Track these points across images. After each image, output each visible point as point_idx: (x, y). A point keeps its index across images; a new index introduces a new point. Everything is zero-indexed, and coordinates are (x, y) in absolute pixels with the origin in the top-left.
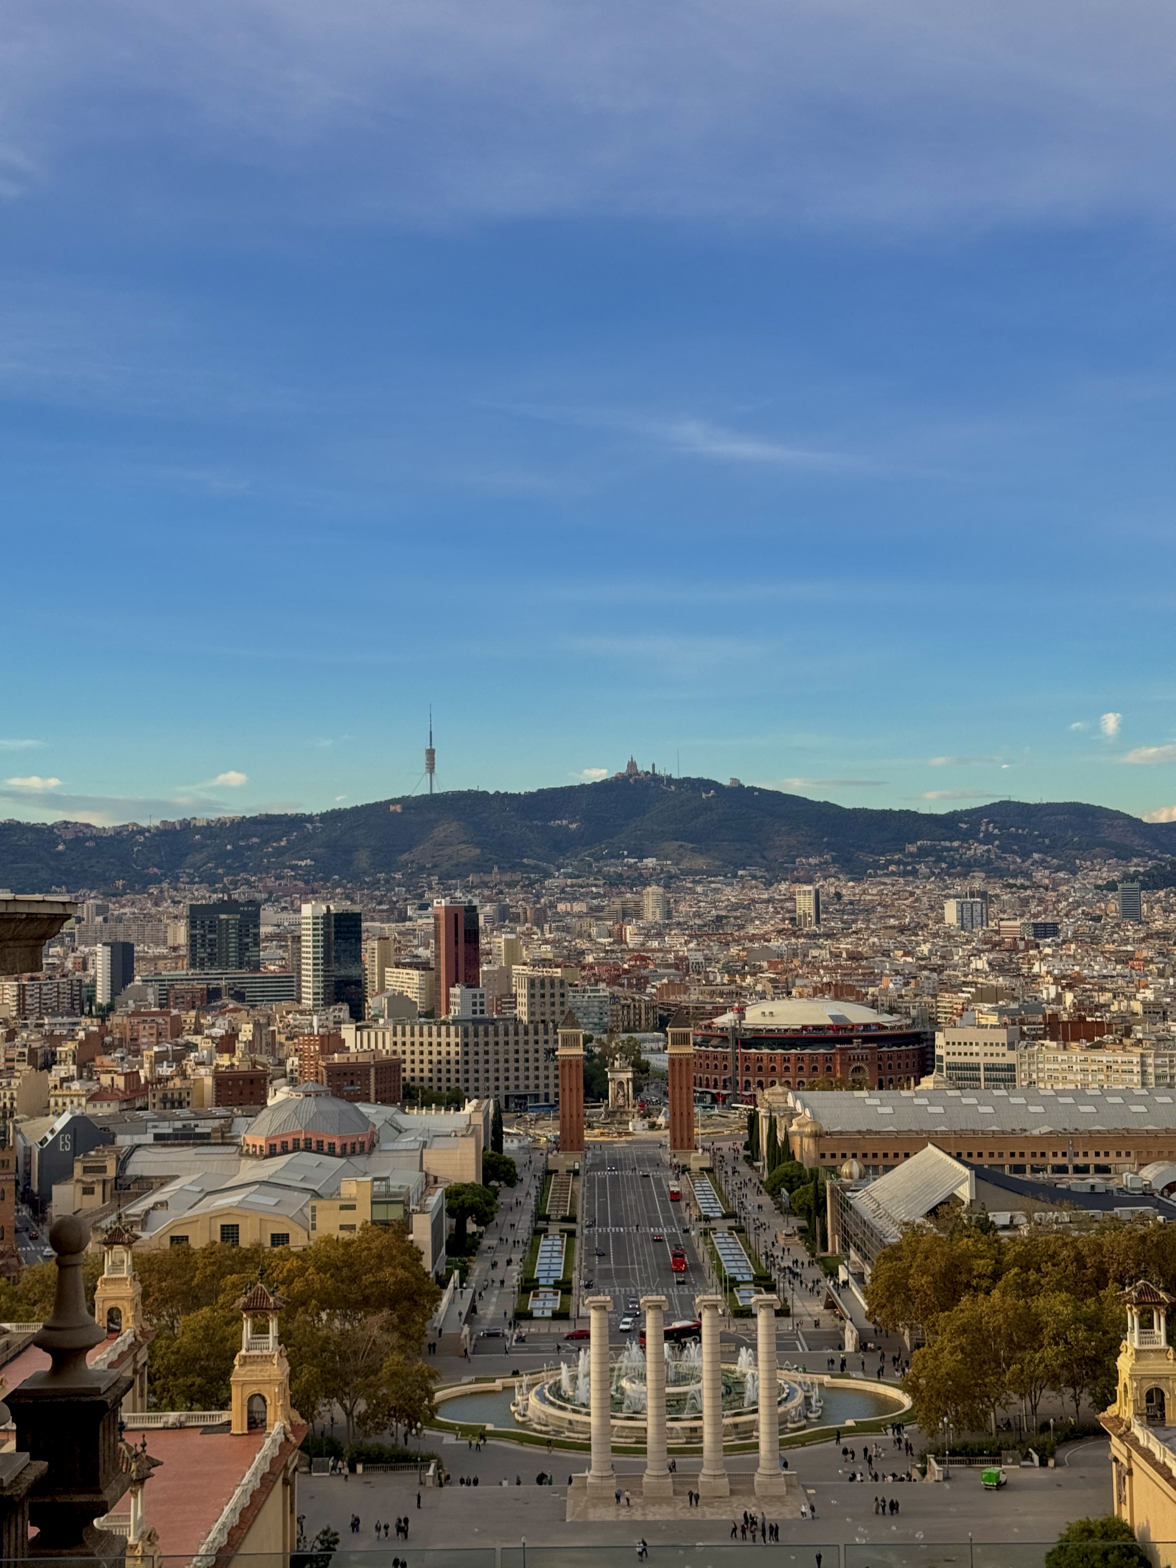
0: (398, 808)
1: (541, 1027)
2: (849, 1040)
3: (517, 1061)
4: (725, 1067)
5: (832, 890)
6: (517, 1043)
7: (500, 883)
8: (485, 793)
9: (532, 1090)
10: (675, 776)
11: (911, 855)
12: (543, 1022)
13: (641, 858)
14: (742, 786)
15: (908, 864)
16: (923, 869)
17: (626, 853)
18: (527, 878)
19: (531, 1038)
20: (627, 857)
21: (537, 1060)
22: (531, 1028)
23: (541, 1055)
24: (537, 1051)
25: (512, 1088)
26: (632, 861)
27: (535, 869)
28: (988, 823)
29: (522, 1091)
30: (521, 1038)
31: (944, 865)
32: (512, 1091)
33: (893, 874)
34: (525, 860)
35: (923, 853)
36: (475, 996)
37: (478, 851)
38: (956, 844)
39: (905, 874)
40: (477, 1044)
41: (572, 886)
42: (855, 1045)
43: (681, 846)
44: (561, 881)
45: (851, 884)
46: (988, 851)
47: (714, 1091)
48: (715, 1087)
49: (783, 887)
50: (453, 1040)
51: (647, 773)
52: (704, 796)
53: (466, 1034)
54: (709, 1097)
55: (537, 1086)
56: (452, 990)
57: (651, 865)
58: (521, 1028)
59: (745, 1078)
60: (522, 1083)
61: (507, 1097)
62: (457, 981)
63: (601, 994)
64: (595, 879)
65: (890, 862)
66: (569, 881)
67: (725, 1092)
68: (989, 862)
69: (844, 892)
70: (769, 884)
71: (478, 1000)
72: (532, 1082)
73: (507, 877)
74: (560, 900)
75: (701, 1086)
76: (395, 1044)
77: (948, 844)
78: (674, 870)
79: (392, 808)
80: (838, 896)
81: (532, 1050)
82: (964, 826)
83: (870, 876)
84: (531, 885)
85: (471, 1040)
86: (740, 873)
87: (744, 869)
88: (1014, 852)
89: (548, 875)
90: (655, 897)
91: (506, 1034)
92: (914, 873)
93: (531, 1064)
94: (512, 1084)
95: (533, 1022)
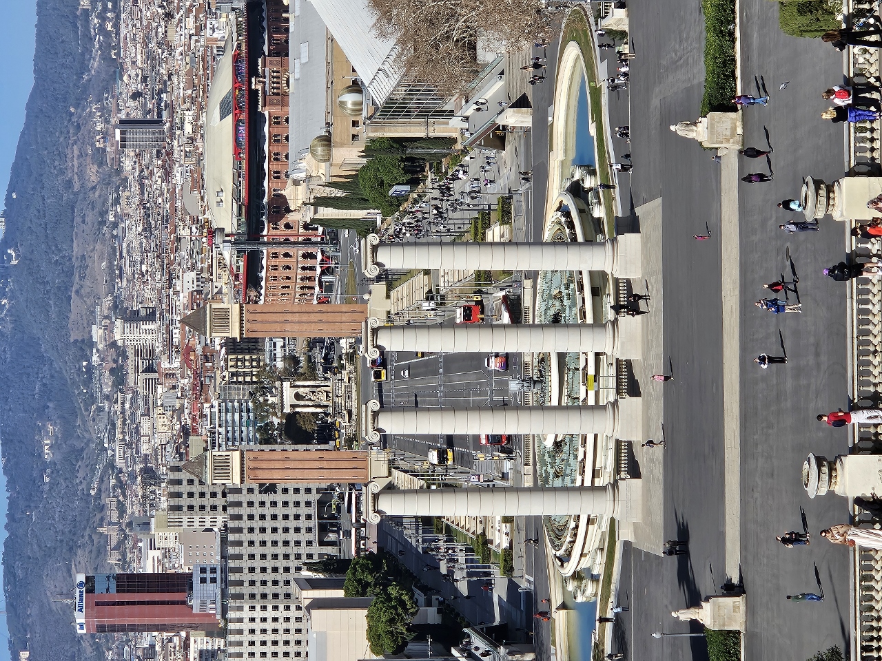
1: (231, 498)
2: (253, 94)
3: (274, 530)
4: (286, 255)
5: (131, 103)
6: (251, 530)
7: (119, 523)
9: (313, 511)
12: (224, 495)
13: (91, 344)
17: (84, 364)
18: (114, 490)
19: (245, 511)
20: (89, 360)
21: (274, 504)
22: (231, 511)
23: (268, 498)
24: (262, 504)
25: (311, 537)
26: (95, 358)
27: (103, 479)
29: (314, 523)
30: (245, 524)
32: (313, 536)
33: (116, 26)
34: (93, 492)
36: (203, 581)
37: (80, 552)
40: (252, 583)
41: (123, 433)
42: (260, 87)
44: (118, 448)
45: (125, 78)
47: (319, 270)
48: (312, 268)
49: (128, 164)
50: (246, 614)
52: (14, 262)
53: (240, 596)
54: (324, 278)
55: (308, 504)
56: (196, 610)
57: (101, 332)
58: (231, 524)
59: (301, 230)
60: (303, 523)
61: (322, 543)
62: (184, 603)
63: (216, 410)
64: (116, 402)
65: (102, 29)
66: (119, 436)
67: (319, 257)
69: (133, 88)
70: (125, 183)
71: (208, 575)
72: (303, 511)
73: (114, 516)
74: (139, 451)
75: (313, 288)
78: (107, 301)
80: (136, 96)
81: (261, 511)
83: (118, 54)
84: (121, 485)
85: (246, 590)
86: (112, 219)
87: (107, 212)
89: (111, 465)
90: (127, 330)
91: (240, 543)
93: (280, 511)
94: (304, 537)
95: (224, 508)
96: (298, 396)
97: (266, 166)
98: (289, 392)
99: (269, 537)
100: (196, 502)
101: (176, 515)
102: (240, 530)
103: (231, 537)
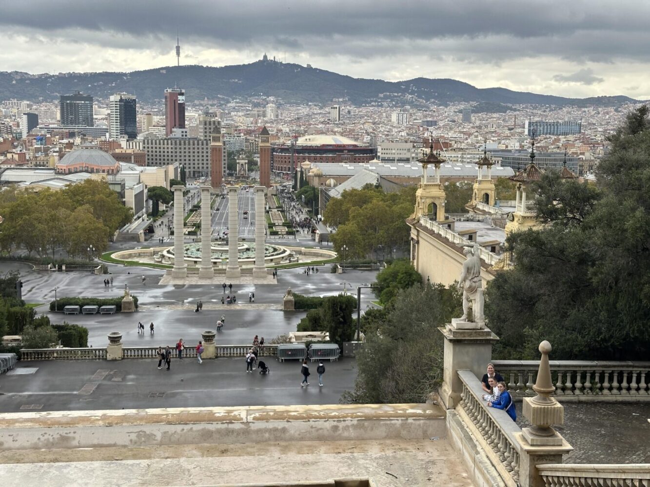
0: (164, 72)
1: (209, 142)
2: (342, 151)
3: (198, 156)
5: (347, 110)
6: (198, 148)
7: (208, 104)
8: (202, 66)
9: (205, 169)
10: (284, 63)
11: (381, 98)
13: (268, 97)
14: (312, 68)
15: (379, 102)
16: (385, 104)
17: (262, 94)
18: (219, 103)
19: (205, 146)
20: (262, 96)
21: (207, 156)
22: (205, 142)
23: (209, 154)
24: (207, 152)
25: (196, 168)
26: (264, 97)
27: (223, 99)
28: (413, 86)
29: (201, 169)
30: (200, 146)
31: (394, 103)
33: (373, 106)
34: (219, 96)
35: (386, 98)
36: (183, 132)
37: (199, 91)
38: (400, 94)
39: (378, 106)
40: (180, 148)
41: (238, 106)
42: (344, 153)
43: (285, 92)
44: (233, 105)
45: (355, 109)
46: (412, 97)
47: (284, 172)
48: (285, 170)
49: (327, 109)
51: (272, 60)
52: (295, 71)
53: (176, 144)
54: (282, 174)
55: (207, 168)
56: (173, 129)
57: (272, 99)
58: (200, 142)
60: (201, 166)
61: (194, 172)
62: (175, 126)
63: (242, 138)
64: (248, 104)
65: (372, 101)
67: (289, 172)
68: (412, 102)
69: (352, 111)
70: (321, 108)
71: (184, 134)
73: (210, 103)
74: (232, 111)
75: (279, 170)
76: (144, 147)
77: (396, 94)
78: (282, 102)
79: (161, 71)
80: (349, 112)
81: (205, 152)
82: (403, 87)
83: (363, 106)
84: (221, 105)
86: (310, 104)
87: (312, 102)
88: (423, 99)
89: (229, 102)
90: (272, 108)
92: (382, 106)
94: (196, 166)
95: (206, 140)
96: (242, 165)
97: (318, 155)
98: (243, 162)
99: (196, 154)
100: (208, 130)
101: (203, 123)
102: (198, 145)
103: (196, 142)
